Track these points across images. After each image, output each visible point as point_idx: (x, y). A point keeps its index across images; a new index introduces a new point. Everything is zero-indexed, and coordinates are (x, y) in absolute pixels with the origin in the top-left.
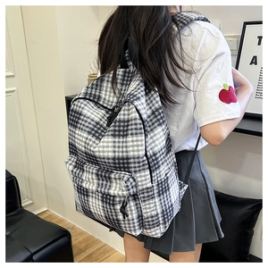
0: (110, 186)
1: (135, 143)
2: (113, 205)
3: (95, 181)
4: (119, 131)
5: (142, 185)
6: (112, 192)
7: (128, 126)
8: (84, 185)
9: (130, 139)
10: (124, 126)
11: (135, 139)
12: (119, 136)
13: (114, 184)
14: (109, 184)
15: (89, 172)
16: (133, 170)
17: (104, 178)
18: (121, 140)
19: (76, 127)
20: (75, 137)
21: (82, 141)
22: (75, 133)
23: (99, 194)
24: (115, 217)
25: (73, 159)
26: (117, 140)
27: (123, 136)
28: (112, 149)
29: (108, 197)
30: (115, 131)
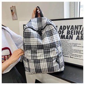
0: (50, 55)
1: (56, 37)
2: (52, 61)
3: (43, 55)
4: (49, 34)
5: (60, 51)
6: (51, 56)
7: (51, 32)
8: (38, 58)
9: (54, 36)
10: (50, 33)
11: (55, 35)
12: (49, 36)
13: (51, 54)
14: (49, 54)
15: (40, 52)
16: (57, 46)
17: (47, 53)
18: (50, 37)
19: (30, 38)
20: (30, 42)
21: (35, 41)
22: (30, 40)
23: (46, 60)
24: (52, 66)
25: (29, 51)
26: (49, 37)
27: (51, 36)
28: (49, 41)
29: (50, 59)
30: (47, 35)
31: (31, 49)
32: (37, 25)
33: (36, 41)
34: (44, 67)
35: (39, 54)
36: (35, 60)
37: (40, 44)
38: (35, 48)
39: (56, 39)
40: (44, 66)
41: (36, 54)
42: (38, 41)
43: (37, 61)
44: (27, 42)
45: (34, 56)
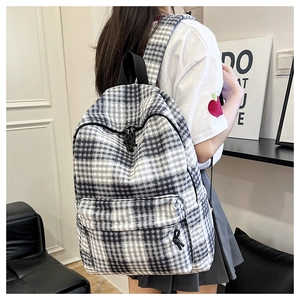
0: (153, 218)
1: (176, 158)
2: (161, 239)
3: (131, 217)
4: (153, 149)
5: (190, 206)
6: (158, 223)
7: (161, 141)
8: (115, 227)
9: (169, 153)
10: (156, 143)
11: (174, 152)
12: (154, 155)
13: (158, 214)
14: (150, 215)
15: (122, 208)
16: (179, 189)
17: (144, 210)
18: (158, 158)
19: (92, 158)
20: (91, 171)
21: (107, 172)
22: (91, 166)
23: (140, 233)
24: (162, 256)
25: (87, 202)
26: (152, 159)
27: (159, 153)
28: (150, 171)
29: (153, 232)
30: (147, 150)
31: (95, 195)
32: (122, 111)
33: (109, 169)
34: (136, 256)
35: (120, 214)
36: (106, 234)
37: (121, 181)
38: (107, 193)
39: (177, 163)
40: (135, 252)
41: (108, 214)
42: (117, 170)
43: (114, 236)
44: (83, 171)
45: (102, 218)
